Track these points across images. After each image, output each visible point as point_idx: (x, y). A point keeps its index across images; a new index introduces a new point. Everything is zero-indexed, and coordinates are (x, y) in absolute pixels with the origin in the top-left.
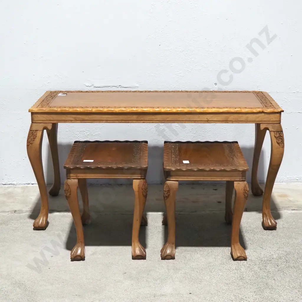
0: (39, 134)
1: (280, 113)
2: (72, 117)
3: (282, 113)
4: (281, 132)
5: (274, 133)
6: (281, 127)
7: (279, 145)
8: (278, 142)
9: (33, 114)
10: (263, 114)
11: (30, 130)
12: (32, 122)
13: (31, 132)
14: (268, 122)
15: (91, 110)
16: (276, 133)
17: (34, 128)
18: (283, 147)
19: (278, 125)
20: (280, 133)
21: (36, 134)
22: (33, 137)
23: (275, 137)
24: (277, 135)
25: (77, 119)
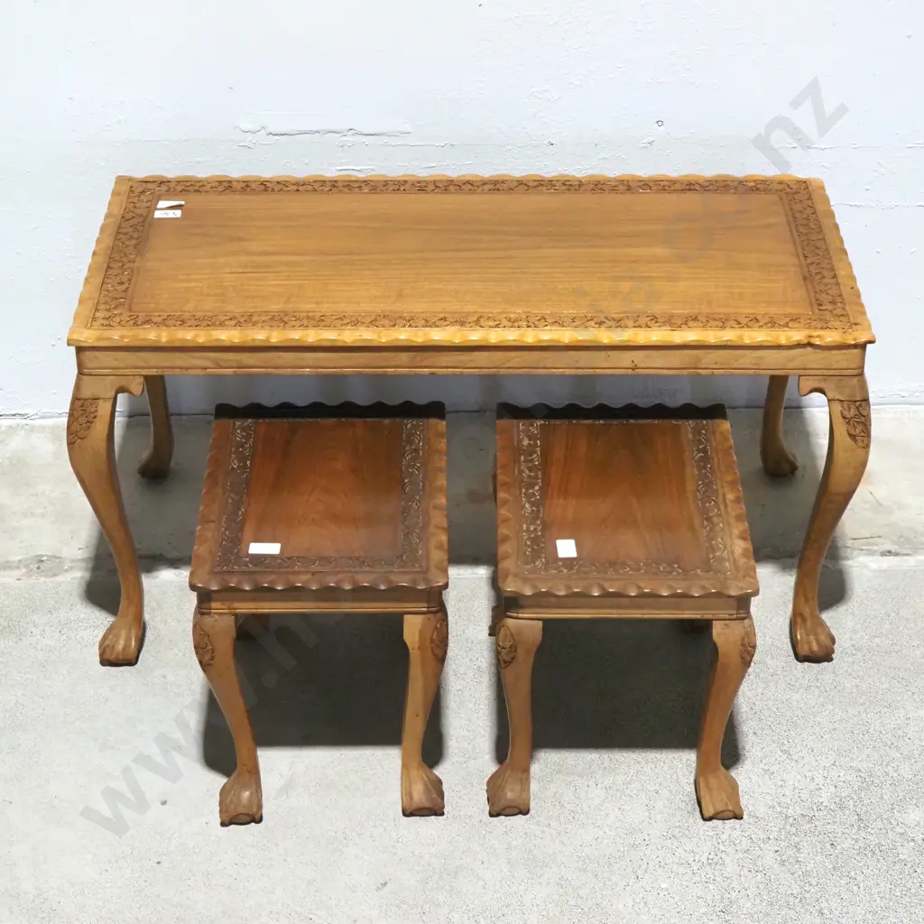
0: (104, 409)
1: (863, 347)
2: (207, 359)
3: (869, 346)
4: (863, 403)
5: (842, 406)
6: (863, 386)
7: (855, 441)
8: (852, 432)
9: (80, 350)
10: (809, 349)
11: (75, 399)
12: (80, 373)
13: (76, 401)
14: (825, 372)
15: (267, 340)
16: (848, 406)
17: (87, 393)
18: (867, 446)
19: (855, 380)
20: (860, 405)
21: (93, 410)
22: (86, 420)
23: (844, 418)
24: (850, 409)
25: (222, 364)
